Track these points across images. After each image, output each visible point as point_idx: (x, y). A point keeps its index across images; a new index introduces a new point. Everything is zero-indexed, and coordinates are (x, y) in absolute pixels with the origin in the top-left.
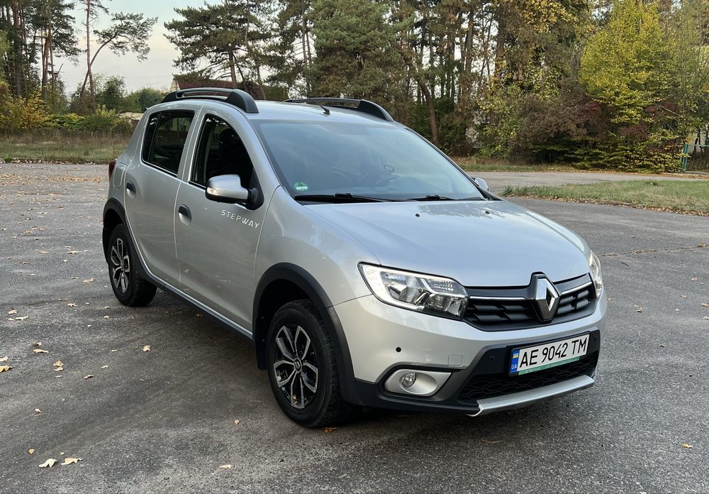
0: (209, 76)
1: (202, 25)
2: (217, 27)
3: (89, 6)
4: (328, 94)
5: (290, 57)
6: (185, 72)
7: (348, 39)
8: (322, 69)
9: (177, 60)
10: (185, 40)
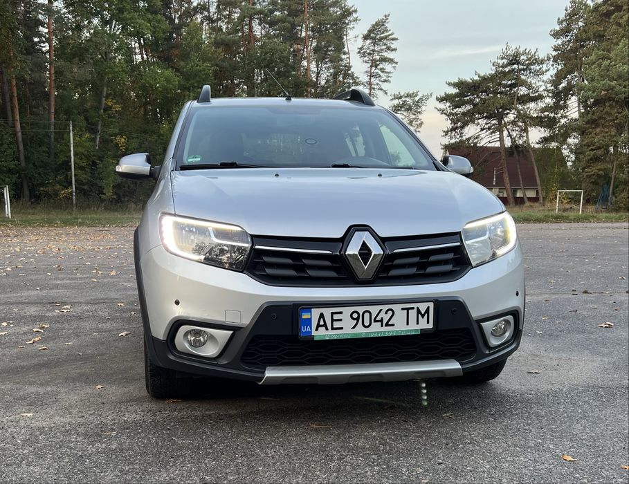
0: (476, 143)
1: (472, 94)
2: (488, 95)
3: (371, 90)
4: (594, 147)
5: (563, 117)
6: (453, 141)
7: (618, 88)
8: (587, 123)
9: (446, 130)
10: (455, 110)
